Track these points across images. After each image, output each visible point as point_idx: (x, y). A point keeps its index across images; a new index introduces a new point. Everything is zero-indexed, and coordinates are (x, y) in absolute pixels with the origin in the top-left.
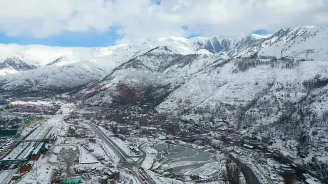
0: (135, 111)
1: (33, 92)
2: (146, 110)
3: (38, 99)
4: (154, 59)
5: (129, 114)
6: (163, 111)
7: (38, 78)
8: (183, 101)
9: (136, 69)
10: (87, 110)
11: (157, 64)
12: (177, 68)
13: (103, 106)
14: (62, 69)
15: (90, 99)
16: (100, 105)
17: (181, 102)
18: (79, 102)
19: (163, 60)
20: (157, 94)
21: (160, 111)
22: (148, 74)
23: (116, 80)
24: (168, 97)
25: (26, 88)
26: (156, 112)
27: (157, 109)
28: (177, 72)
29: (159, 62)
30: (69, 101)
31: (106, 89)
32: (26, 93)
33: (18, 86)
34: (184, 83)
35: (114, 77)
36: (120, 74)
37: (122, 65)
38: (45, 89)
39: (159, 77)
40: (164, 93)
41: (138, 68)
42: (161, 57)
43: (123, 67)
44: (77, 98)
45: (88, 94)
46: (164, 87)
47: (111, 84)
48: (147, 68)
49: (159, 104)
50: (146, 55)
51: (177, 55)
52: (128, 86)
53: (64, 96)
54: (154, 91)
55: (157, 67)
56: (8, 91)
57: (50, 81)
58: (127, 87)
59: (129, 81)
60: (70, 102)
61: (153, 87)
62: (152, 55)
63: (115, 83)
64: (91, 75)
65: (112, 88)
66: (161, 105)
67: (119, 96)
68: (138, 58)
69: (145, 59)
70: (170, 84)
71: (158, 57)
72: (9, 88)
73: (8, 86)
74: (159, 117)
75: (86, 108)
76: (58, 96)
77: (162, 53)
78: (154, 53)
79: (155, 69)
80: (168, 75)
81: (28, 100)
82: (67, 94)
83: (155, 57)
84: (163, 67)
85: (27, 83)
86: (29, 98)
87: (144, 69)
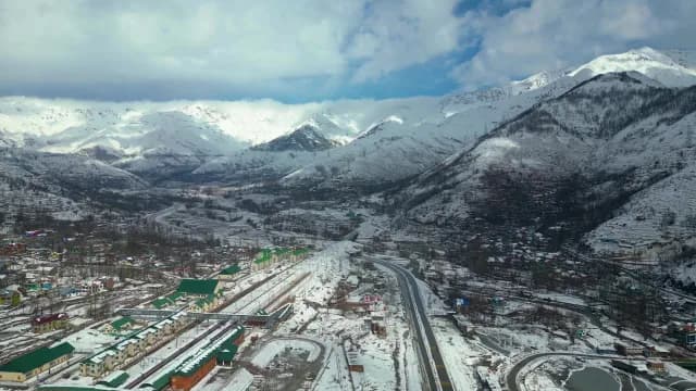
0: (525, 241)
1: (323, 191)
2: (555, 242)
3: (326, 206)
4: (588, 105)
5: (508, 249)
6: (607, 247)
8: (680, 219)
9: (536, 133)
10: (411, 232)
11: (596, 118)
12: (658, 124)
13: (446, 224)
14: (379, 144)
15: (419, 208)
16: (439, 223)
17: (671, 223)
18: (400, 214)
19: (613, 107)
20: (593, 197)
21: (598, 248)
22: (569, 146)
24: (627, 206)
26: (586, 249)
27: (590, 241)
28: (657, 135)
29: (601, 112)
30: (380, 210)
31: (459, 183)
32: (311, 193)
33: (303, 180)
34: (680, 167)
37: (503, 126)
38: (345, 185)
39: (600, 152)
40: (614, 195)
41: (542, 130)
42: (607, 100)
43: (503, 130)
44: (397, 205)
45: (421, 195)
46: (615, 177)
47: (470, 173)
48: (566, 129)
49: (594, 226)
50: (565, 100)
51: (653, 91)
52: (513, 177)
53: (374, 199)
54: (583, 190)
55: (593, 126)
56: (286, 188)
57: (354, 170)
58: (509, 180)
59: (515, 163)
60: (383, 212)
61: (584, 178)
62: (582, 96)
63: (480, 168)
64: (435, 155)
66: (603, 230)
67: (488, 202)
68: (544, 107)
69: (560, 108)
70: (634, 168)
71: (599, 99)
72: (288, 185)
73: (287, 180)
74: (593, 264)
75: (409, 226)
76: (363, 200)
77: (613, 88)
78: (588, 92)
79: (588, 131)
80: (628, 146)
81: (309, 207)
82: (381, 194)
83: (589, 101)
84: (612, 125)
85: (319, 173)
86: (313, 202)
87: (557, 134)
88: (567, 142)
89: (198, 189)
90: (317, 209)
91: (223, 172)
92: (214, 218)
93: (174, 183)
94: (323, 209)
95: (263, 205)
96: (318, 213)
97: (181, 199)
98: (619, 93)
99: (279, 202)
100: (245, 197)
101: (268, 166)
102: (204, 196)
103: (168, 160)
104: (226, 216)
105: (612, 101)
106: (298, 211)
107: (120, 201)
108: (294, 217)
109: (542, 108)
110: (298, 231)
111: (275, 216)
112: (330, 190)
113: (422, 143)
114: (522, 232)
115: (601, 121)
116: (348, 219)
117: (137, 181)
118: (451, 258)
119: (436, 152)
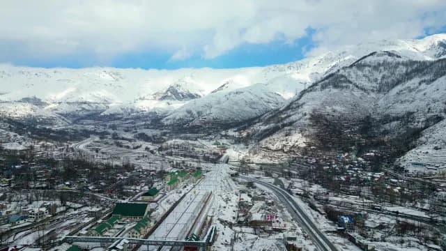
1: (194, 127)
3: (198, 138)
4: (370, 72)
7: (201, 110)
9: (340, 89)
11: (376, 80)
12: (420, 84)
13: (290, 151)
14: (228, 96)
16: (285, 150)
18: (252, 144)
19: (386, 73)
21: (411, 169)
22: (361, 98)
23: (307, 109)
25: (187, 122)
28: (421, 90)
29: (378, 76)
30: (238, 141)
31: (294, 122)
32: (186, 129)
33: (178, 120)
35: (304, 103)
36: (313, 99)
38: (208, 123)
41: (342, 87)
42: (382, 68)
44: (249, 136)
45: (265, 131)
47: (300, 115)
48: (357, 86)
50: (354, 68)
51: (412, 63)
52: (328, 117)
53: (231, 132)
55: (374, 85)
56: (167, 125)
57: (214, 113)
58: (326, 120)
59: (329, 109)
60: (240, 142)
62: (365, 66)
64: (265, 104)
65: (302, 121)
67: (317, 135)
68: (341, 72)
69: (352, 74)
71: (376, 67)
72: (168, 122)
73: (167, 120)
76: (223, 133)
77: (384, 61)
78: (368, 63)
79: (372, 89)
80: (402, 98)
81: (187, 138)
82: (235, 130)
83: (370, 69)
84: (387, 84)
85: (189, 115)
86: (188, 135)
87: (352, 90)
88: (360, 95)
89: (105, 126)
90: (192, 140)
91: (123, 114)
92: (121, 146)
93: (89, 121)
94: (196, 140)
95: (154, 136)
96: (194, 143)
97: (95, 133)
98: (389, 64)
99: (164, 135)
100: (139, 131)
102: (111, 131)
103: (84, 106)
104: (129, 144)
105: (385, 69)
106: (180, 142)
107: (52, 134)
108: (178, 145)
110: (184, 156)
111: (164, 145)
112: (199, 127)
113: (256, 96)
114: (347, 157)
115: (379, 81)
116: (215, 146)
117: (63, 120)
118: (303, 176)
119: (266, 102)
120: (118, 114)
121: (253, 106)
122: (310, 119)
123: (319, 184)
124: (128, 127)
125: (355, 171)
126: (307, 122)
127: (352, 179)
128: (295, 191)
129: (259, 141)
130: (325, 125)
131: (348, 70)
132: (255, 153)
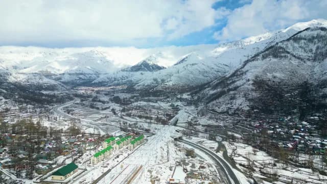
1: (157, 91)
3: (158, 100)
4: (305, 44)
7: (164, 78)
9: (279, 58)
10: (211, 118)
11: (311, 51)
13: (234, 114)
14: (186, 67)
15: (214, 102)
16: (230, 113)
18: (201, 106)
19: (320, 44)
22: (298, 66)
23: (250, 76)
25: (153, 88)
29: (313, 47)
30: (189, 103)
31: (238, 87)
32: (151, 93)
33: (146, 86)
35: (247, 71)
36: (256, 67)
37: (257, 55)
38: (168, 88)
41: (281, 57)
42: (316, 40)
43: (259, 57)
44: (199, 100)
45: (213, 95)
47: (244, 81)
48: (294, 56)
50: (291, 40)
52: (270, 83)
53: (185, 96)
55: (310, 54)
56: (138, 90)
57: (173, 81)
59: (269, 76)
60: (191, 104)
61: (311, 84)
62: (301, 39)
64: (215, 73)
65: (246, 86)
68: (280, 44)
69: (289, 45)
71: (311, 40)
72: (139, 88)
73: (139, 86)
75: (209, 115)
76: (179, 96)
77: (318, 34)
78: (303, 36)
79: (307, 58)
81: (149, 101)
82: (189, 94)
83: (305, 41)
84: (321, 54)
85: (155, 82)
86: (151, 98)
87: (290, 59)
88: (297, 64)
90: (153, 102)
91: (108, 82)
92: (94, 108)
94: (156, 102)
95: (124, 99)
96: (154, 104)
98: (322, 37)
99: (133, 97)
100: (116, 95)
101: (130, 79)
103: (81, 76)
105: (319, 41)
106: (143, 103)
108: (140, 107)
109: (278, 45)
110: (140, 117)
111: (128, 106)
112: (160, 91)
113: (208, 67)
114: (290, 120)
115: (314, 51)
116: (171, 108)
117: (63, 86)
118: (247, 141)
119: (215, 71)
120: (105, 82)
121: (205, 75)
122: (253, 84)
123: (264, 150)
124: (109, 92)
125: (301, 136)
126: (251, 87)
127: (300, 146)
128: (238, 160)
129: (207, 103)
130: (266, 89)
131: (285, 43)
132: (203, 115)
